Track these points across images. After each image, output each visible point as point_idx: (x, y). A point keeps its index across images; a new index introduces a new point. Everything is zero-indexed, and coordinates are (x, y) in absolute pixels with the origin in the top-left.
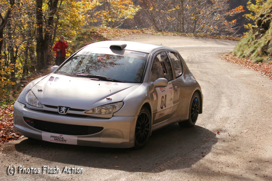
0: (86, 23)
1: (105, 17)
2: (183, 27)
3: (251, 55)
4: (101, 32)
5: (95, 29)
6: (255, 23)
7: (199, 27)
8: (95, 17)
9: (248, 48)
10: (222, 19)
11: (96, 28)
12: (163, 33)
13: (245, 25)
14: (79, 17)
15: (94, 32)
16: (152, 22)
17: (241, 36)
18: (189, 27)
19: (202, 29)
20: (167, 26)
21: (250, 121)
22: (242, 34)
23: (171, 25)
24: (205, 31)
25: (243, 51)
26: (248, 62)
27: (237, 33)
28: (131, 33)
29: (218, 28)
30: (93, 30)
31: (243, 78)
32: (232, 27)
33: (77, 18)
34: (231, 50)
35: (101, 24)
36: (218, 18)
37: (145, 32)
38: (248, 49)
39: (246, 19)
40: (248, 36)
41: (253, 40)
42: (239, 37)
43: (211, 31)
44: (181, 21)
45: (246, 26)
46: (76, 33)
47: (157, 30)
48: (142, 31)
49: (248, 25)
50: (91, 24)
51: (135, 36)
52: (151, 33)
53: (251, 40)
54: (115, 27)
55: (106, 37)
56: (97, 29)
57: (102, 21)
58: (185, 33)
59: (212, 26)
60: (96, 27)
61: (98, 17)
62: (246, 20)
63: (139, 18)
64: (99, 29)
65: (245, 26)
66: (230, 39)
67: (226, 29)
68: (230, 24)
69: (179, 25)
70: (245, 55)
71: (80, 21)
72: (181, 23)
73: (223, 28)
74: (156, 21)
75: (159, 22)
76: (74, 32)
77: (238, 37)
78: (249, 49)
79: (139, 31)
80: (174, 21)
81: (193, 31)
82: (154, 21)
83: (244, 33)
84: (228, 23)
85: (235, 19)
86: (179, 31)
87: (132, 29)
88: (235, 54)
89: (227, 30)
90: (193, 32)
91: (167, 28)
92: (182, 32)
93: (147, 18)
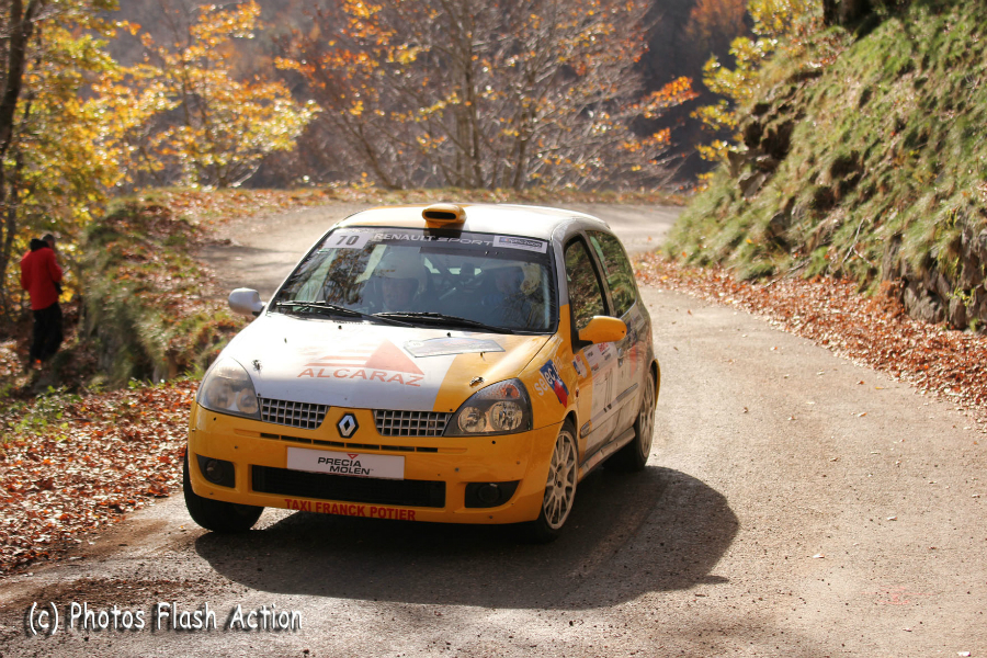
0: (122, 175)
1: (192, 149)
2: (478, 170)
3: (728, 254)
4: (180, 207)
5: (160, 197)
6: (740, 137)
7: (534, 166)
8: (157, 152)
9: (716, 229)
10: (617, 131)
11: (160, 193)
12: (405, 196)
13: (703, 145)
14: (96, 156)
15: (153, 209)
16: (364, 157)
17: (690, 187)
18: (500, 168)
19: (547, 170)
20: (419, 170)
21: (738, 495)
22: (695, 180)
23: (433, 163)
24: (559, 178)
25: (699, 242)
26: (720, 279)
27: (676, 179)
28: (291, 202)
29: (607, 165)
30: (150, 200)
31: (708, 340)
32: (658, 159)
33: (87, 159)
34: (657, 241)
35: (178, 176)
36: (604, 129)
37: (338, 196)
38: (716, 234)
39: (706, 125)
40: (713, 185)
41: (733, 199)
42: (684, 190)
43: (581, 178)
44: (470, 148)
45: (706, 151)
46: (88, 216)
47: (384, 186)
48: (329, 192)
49: (713, 148)
50: (142, 179)
51: (306, 211)
52: (360, 197)
53: (726, 200)
54: (230, 185)
55: (197, 223)
56: (163, 196)
57: (181, 166)
58: (487, 191)
59: (580, 160)
60: (159, 190)
61: (165, 152)
62: (703, 128)
63: (316, 146)
64: (170, 195)
65: (704, 150)
66: (652, 203)
67: (635, 165)
68: (648, 146)
69: (463, 162)
70: (706, 257)
71: (99, 171)
72: (468, 154)
73: (621, 162)
74: (379, 152)
75: (389, 156)
76: (82, 212)
77: (681, 191)
78: (720, 234)
79: (318, 192)
80: (442, 147)
81: (516, 181)
82: (370, 152)
83: (701, 177)
84: (640, 145)
85: (664, 128)
86: (463, 183)
87: (293, 189)
88: (671, 253)
89: (638, 168)
90: (516, 185)
91: (419, 176)
92: (475, 187)
93: (346, 144)
